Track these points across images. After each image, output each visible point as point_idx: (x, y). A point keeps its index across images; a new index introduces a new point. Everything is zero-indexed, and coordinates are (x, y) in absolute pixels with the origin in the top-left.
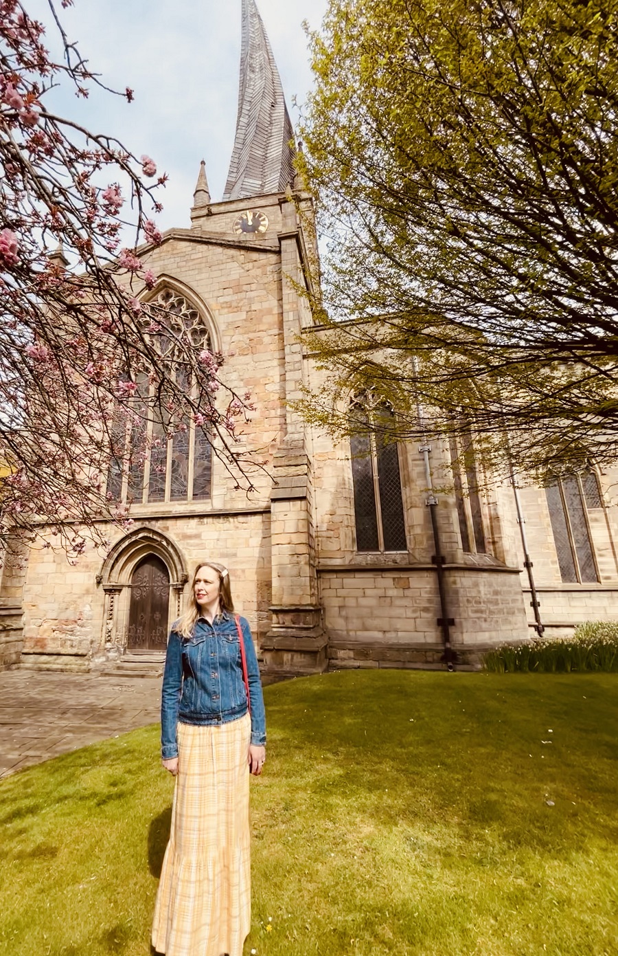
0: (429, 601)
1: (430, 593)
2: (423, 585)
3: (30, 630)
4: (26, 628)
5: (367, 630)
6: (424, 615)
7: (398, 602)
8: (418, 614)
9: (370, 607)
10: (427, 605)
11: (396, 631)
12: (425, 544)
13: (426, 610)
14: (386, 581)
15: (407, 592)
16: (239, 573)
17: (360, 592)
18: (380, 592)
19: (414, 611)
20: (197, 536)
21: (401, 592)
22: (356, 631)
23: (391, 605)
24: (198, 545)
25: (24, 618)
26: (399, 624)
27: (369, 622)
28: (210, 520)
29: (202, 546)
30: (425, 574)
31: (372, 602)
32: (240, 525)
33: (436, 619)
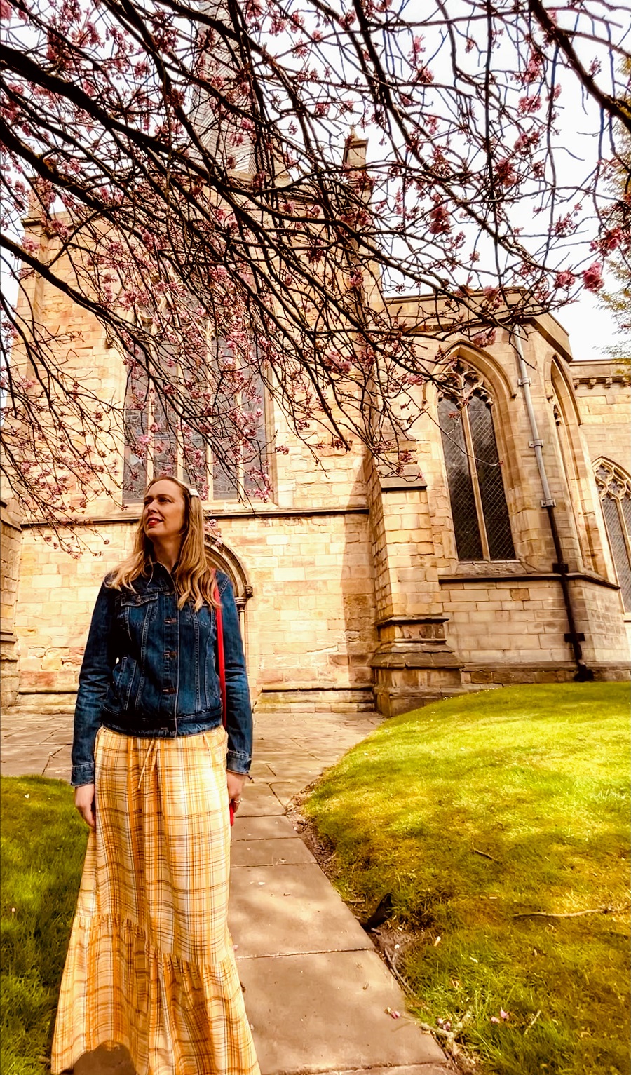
0: (554, 614)
1: (553, 604)
2: (546, 596)
3: (28, 662)
4: (21, 660)
5: (483, 649)
6: (548, 630)
7: (516, 617)
8: (541, 630)
9: (485, 623)
10: (552, 619)
11: (518, 649)
12: (544, 551)
13: (550, 624)
14: (502, 593)
15: (527, 605)
16: (320, 585)
17: (471, 606)
18: (497, 606)
19: (536, 627)
20: (261, 541)
21: (519, 605)
22: (470, 651)
23: (510, 620)
24: (261, 552)
25: (16, 647)
26: (520, 641)
27: (485, 640)
28: (276, 521)
29: (268, 554)
30: (547, 584)
31: (486, 617)
32: (316, 528)
33: (562, 634)
